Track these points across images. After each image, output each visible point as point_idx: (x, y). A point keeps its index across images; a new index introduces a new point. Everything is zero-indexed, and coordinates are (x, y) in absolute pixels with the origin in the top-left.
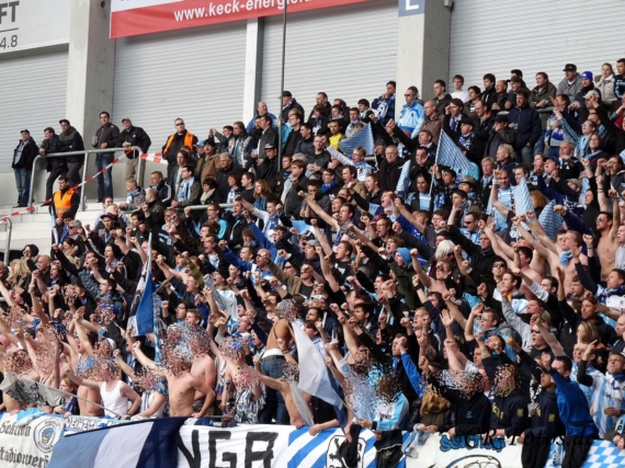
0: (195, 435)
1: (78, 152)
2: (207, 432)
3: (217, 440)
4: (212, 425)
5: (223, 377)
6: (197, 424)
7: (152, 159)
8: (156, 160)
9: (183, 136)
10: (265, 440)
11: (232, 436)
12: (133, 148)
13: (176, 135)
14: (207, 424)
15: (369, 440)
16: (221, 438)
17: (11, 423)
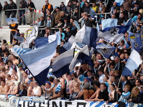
0: (61, 103)
1: (15, 10)
2: (64, 102)
3: (68, 105)
4: (66, 100)
5: (68, 86)
6: (61, 99)
7: (38, 12)
8: (40, 12)
9: (48, 5)
10: (83, 105)
11: (72, 103)
12: (32, 8)
13: (46, 5)
14: (64, 99)
15: (115, 106)
16: (69, 104)
17: (3, 98)
